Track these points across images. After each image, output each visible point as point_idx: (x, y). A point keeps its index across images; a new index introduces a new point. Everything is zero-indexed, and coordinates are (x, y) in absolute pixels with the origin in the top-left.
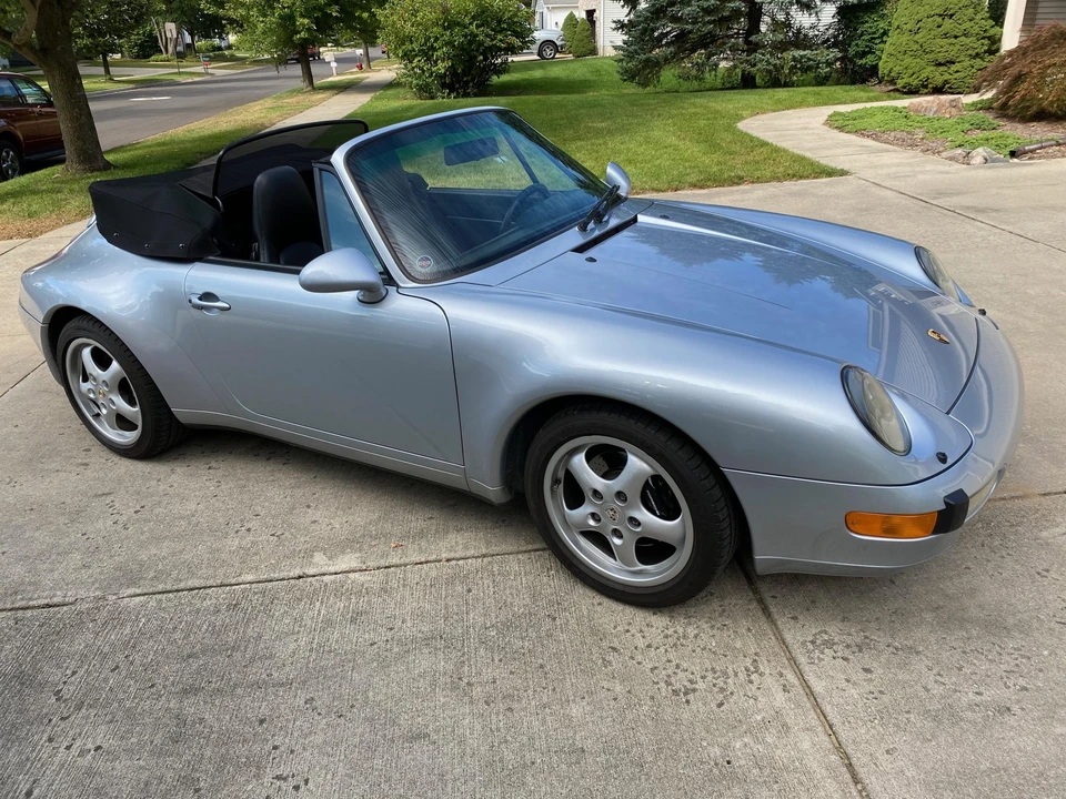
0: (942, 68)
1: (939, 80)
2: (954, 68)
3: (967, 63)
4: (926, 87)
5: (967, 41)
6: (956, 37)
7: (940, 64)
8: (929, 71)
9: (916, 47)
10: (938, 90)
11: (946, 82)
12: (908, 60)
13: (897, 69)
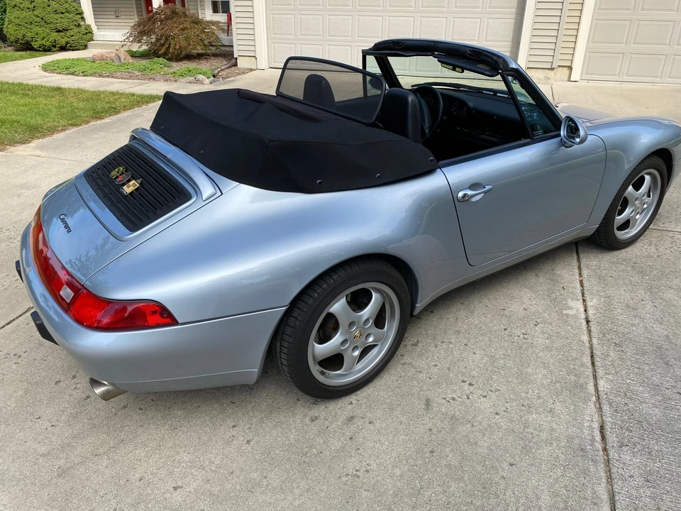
0: (61, 34)
1: (63, 42)
2: (69, 33)
3: (76, 30)
4: (55, 46)
5: (70, 16)
6: (62, 13)
7: (59, 31)
8: (54, 36)
9: (38, 19)
10: (63, 49)
11: (67, 43)
12: (36, 29)
13: (29, 35)
